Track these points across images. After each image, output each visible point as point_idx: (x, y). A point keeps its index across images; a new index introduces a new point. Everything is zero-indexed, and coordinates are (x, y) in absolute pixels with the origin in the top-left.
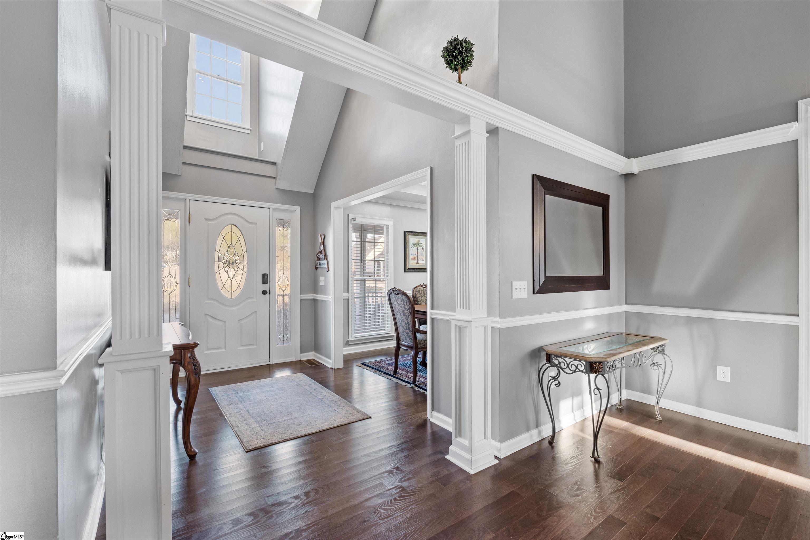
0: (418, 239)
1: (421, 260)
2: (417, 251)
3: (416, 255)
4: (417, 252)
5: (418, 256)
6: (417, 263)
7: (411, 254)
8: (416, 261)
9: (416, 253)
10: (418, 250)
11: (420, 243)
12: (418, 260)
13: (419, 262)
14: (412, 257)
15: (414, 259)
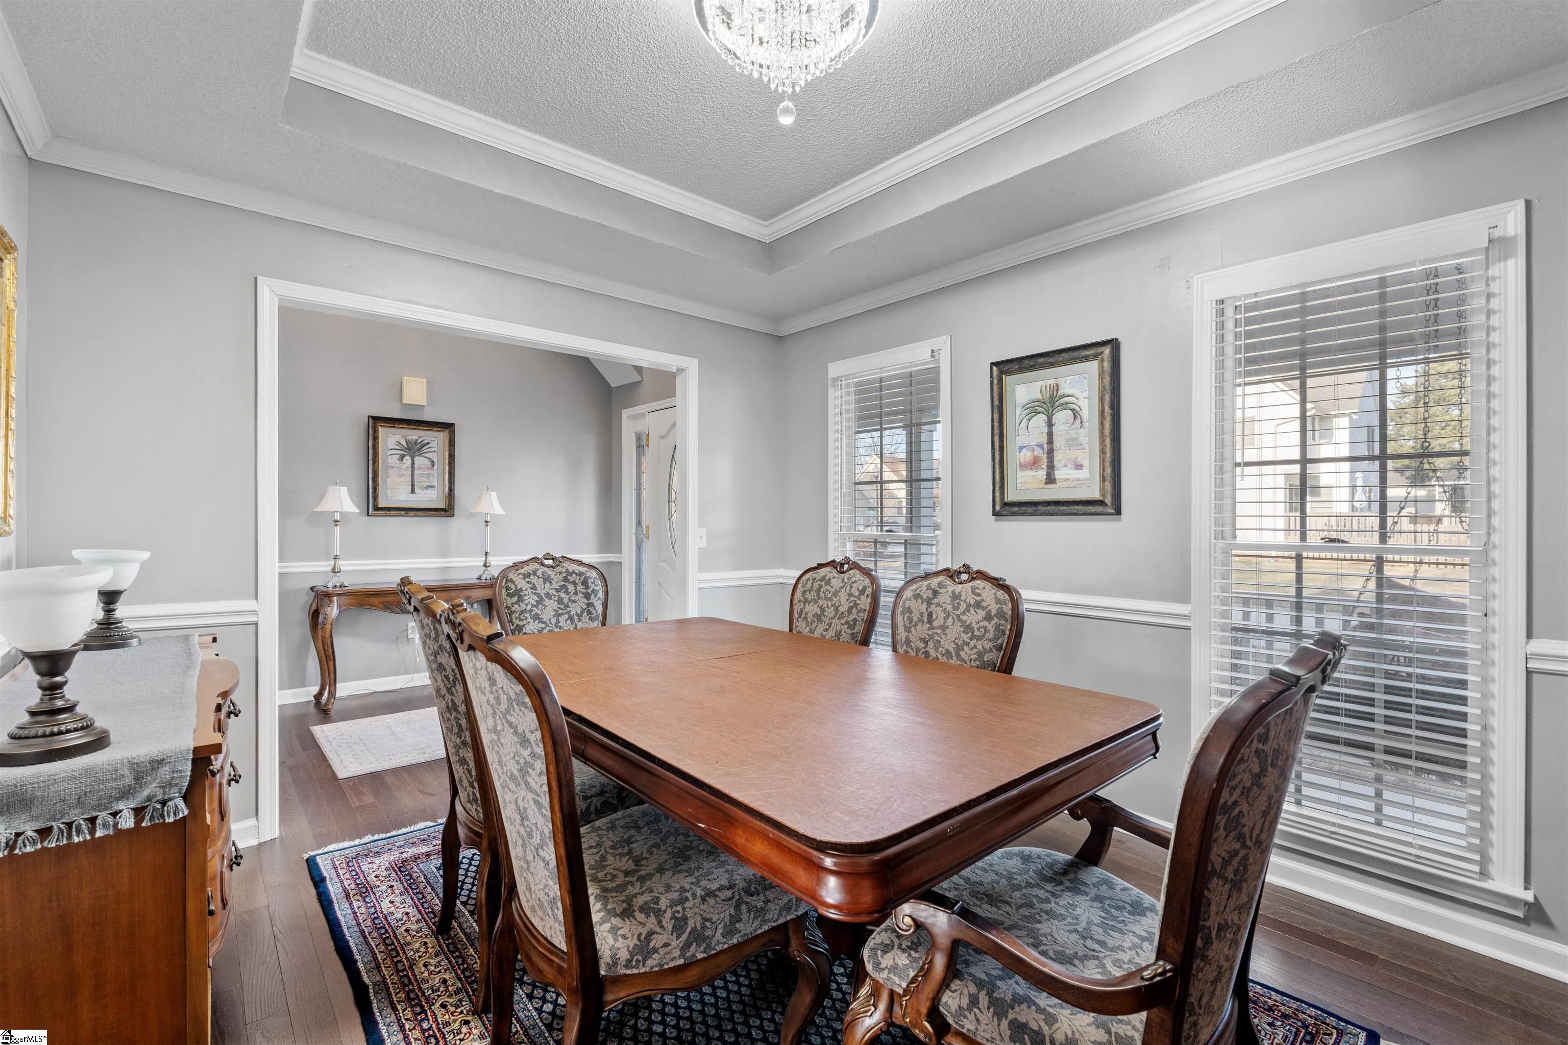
0: (1052, 382)
1: (1070, 465)
2: (1046, 430)
3: (1041, 446)
4: (1050, 435)
5: (1050, 453)
6: (1050, 479)
7: (1021, 448)
8: (1042, 474)
9: (1044, 439)
10: (1050, 425)
11: (1064, 396)
12: (1051, 467)
13: (1058, 475)
14: (1026, 456)
15: (1034, 463)
